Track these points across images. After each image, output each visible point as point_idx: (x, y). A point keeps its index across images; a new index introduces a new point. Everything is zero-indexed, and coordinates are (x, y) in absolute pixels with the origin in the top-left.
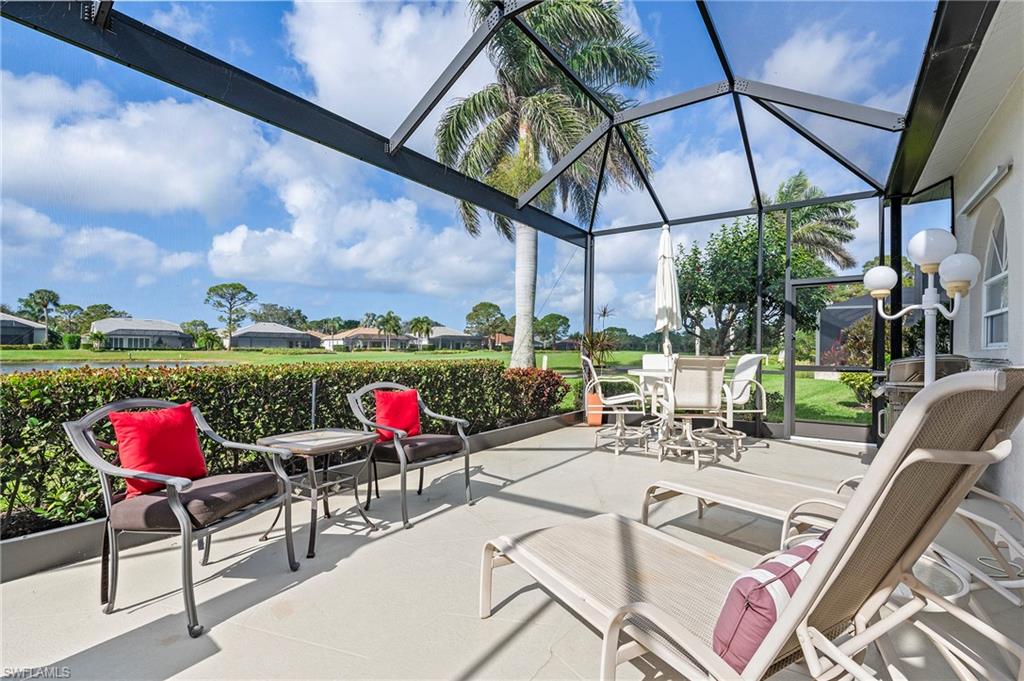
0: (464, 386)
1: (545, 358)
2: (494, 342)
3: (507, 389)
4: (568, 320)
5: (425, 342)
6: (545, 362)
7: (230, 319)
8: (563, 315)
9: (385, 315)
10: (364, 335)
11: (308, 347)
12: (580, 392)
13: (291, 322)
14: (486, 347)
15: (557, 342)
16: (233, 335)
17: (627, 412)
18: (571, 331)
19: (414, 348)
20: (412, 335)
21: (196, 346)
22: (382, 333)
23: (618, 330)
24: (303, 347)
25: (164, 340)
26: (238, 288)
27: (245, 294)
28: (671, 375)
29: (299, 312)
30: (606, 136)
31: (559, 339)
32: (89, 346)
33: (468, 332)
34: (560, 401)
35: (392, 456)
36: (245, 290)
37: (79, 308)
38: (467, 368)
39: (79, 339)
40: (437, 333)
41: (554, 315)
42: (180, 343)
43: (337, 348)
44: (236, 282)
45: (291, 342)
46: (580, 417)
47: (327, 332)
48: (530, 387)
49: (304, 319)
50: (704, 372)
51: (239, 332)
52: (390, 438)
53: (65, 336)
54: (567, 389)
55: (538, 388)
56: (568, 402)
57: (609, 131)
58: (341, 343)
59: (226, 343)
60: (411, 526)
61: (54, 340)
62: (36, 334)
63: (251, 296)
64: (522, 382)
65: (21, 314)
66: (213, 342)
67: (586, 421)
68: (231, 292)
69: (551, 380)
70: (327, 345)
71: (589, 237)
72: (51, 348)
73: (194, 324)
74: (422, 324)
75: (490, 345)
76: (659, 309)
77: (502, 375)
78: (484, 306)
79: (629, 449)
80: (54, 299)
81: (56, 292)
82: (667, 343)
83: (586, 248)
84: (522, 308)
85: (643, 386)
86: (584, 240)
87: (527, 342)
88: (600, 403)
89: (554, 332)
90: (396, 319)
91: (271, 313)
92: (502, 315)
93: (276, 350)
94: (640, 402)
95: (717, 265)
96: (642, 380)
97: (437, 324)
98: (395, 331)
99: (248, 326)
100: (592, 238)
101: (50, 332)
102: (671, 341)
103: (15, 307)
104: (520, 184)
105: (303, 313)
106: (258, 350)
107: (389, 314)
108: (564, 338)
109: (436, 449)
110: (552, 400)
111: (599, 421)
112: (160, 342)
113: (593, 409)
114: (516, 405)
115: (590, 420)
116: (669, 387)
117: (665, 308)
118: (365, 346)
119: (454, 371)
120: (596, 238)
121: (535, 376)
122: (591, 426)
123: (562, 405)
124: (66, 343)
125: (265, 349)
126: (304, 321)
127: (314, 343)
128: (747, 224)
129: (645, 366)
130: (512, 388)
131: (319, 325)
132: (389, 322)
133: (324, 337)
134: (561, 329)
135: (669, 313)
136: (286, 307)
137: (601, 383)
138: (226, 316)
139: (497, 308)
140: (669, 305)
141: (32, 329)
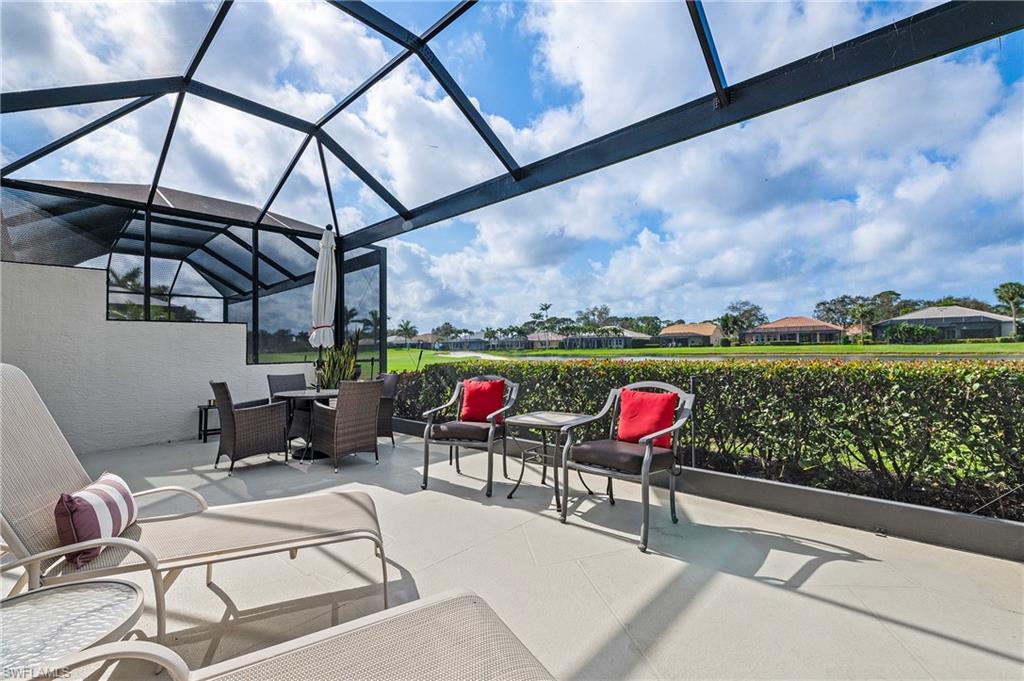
62: (1004, 327)
72: (1019, 340)
101: (1019, 324)
141: (999, 323)
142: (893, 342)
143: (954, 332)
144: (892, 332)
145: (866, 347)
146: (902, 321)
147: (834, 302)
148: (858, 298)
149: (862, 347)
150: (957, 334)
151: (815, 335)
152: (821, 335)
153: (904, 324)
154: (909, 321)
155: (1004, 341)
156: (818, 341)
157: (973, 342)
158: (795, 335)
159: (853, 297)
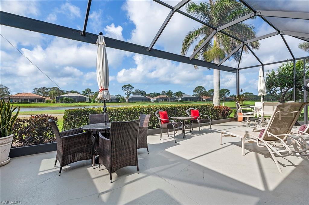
0: (204, 110)
1: (223, 103)
2: (202, 98)
3: (214, 111)
4: (229, 91)
5: (180, 99)
6: (223, 104)
7: (128, 94)
8: (227, 89)
9: (168, 91)
10: (162, 97)
11: (147, 101)
12: (236, 112)
13: (142, 94)
14: (200, 100)
15: (225, 98)
16: (129, 98)
17: (250, 116)
18: (230, 95)
19: (177, 101)
20: (176, 97)
21: (120, 101)
22: (168, 97)
23: (249, 93)
24: (146, 101)
25: (113, 100)
26: (129, 86)
27: (131, 87)
28: (262, 107)
29: (144, 91)
30: (242, 48)
31: (226, 97)
32: (97, 102)
33: (193, 96)
34: (230, 115)
35: (196, 122)
36: (131, 86)
37: (93, 92)
38: (205, 106)
39: (95, 100)
40: (184, 96)
41: (224, 89)
42: (116, 101)
43: (155, 101)
44: (129, 84)
45: (143, 100)
46: (236, 119)
47: (152, 97)
48: (221, 111)
49: (145, 93)
50: (272, 106)
51: (130, 97)
52: (196, 118)
53: (92, 100)
54: (232, 112)
55: (223, 111)
56: (232, 115)
57: (243, 46)
58: (156, 100)
59: (127, 100)
60: (201, 135)
61: (90, 101)
62: (87, 99)
63: (133, 87)
64: (219, 109)
65: (83, 94)
66: (124, 100)
67: (238, 120)
68: (127, 87)
69: (227, 109)
70: (152, 100)
71: (238, 70)
72: (90, 102)
73: (118, 95)
74: (179, 94)
75: (201, 100)
76: (259, 90)
77: (214, 108)
78: (199, 87)
79: (251, 126)
80: (90, 90)
81: (90, 89)
82: (262, 99)
83: (237, 73)
84: (216, 89)
85: (255, 110)
86: (236, 71)
87: (217, 99)
88: (242, 114)
89: (224, 95)
90: (172, 92)
91: (137, 92)
92: (205, 90)
93: (139, 102)
94: (254, 114)
95: (281, 76)
96: (255, 109)
97: (184, 94)
98: (171, 96)
99: (132, 95)
100: (239, 70)
101: (89, 99)
102: (263, 98)
103: (81, 93)
104: (214, 54)
105: (145, 92)
106: (134, 102)
107: (169, 91)
108: (228, 97)
109: (205, 121)
110: (227, 114)
111: (242, 120)
112: (112, 100)
113: (240, 116)
114: (217, 115)
115: (239, 119)
116: (262, 110)
117: (261, 89)
118: (162, 101)
119: (202, 106)
120: (240, 70)
121: (222, 108)
122: (239, 121)
123: (230, 116)
124: (92, 101)
125: (137, 102)
126: (146, 94)
127: (149, 100)
128: (290, 64)
129: (256, 105)
130: (216, 111)
131: (149, 95)
132: (170, 93)
133: (151, 98)
134: (226, 94)
135: (262, 91)
136: (141, 90)
137: (243, 110)
138: (127, 93)
139: (203, 88)
140: (262, 89)
141: (86, 98)
142: (62, 102)
143: (76, 100)
144: (62, 100)
145: (54, 104)
146: (64, 96)
147: (40, 89)
148: (49, 88)
149: (53, 104)
150: (77, 100)
151: (36, 99)
152: (38, 99)
153: (65, 97)
154: (66, 97)
155: (87, 102)
156: (37, 102)
157: (81, 103)
158: (28, 100)
159: (47, 88)
